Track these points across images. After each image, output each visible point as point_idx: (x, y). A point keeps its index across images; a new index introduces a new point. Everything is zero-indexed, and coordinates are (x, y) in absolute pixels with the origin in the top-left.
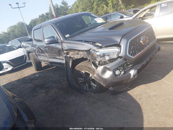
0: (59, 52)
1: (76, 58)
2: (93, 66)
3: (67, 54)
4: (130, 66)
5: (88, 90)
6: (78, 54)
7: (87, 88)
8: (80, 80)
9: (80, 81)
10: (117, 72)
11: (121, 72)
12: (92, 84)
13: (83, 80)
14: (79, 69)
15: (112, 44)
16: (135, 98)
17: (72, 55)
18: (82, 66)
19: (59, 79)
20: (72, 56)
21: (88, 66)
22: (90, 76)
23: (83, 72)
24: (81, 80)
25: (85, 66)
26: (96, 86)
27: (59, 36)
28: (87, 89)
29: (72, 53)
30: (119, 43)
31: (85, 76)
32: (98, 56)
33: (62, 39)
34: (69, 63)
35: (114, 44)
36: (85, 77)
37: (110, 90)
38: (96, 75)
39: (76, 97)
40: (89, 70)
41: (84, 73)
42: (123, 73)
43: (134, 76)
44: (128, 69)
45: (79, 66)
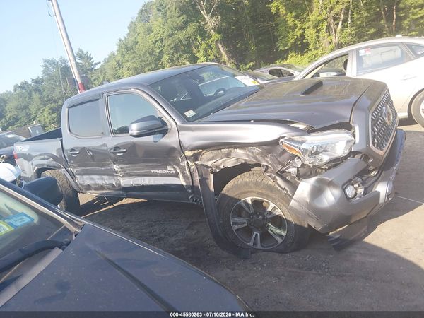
0: (167, 156)
1: (222, 167)
2: (279, 180)
3: (195, 157)
4: (373, 173)
5: (259, 246)
6: (228, 155)
7: (255, 243)
8: (235, 223)
9: (236, 227)
10: (350, 191)
11: (356, 189)
12: (272, 228)
13: (245, 221)
14: (236, 193)
15: (333, 123)
16: (394, 251)
17: (209, 160)
18: (246, 184)
19: (151, 232)
20: (209, 164)
21: (265, 181)
22: (270, 209)
23: (249, 200)
24: (238, 223)
25: (257, 184)
26: (284, 233)
27: (169, 115)
28: (255, 247)
29: (211, 155)
30: (348, 121)
31: (252, 211)
32: (304, 151)
33: (178, 123)
34: (208, 179)
35: (337, 122)
36: (252, 214)
37: (330, 237)
38: (297, 201)
39: (233, 269)
40: (267, 192)
41: (250, 202)
42: (361, 191)
43: (388, 196)
44: (371, 182)
45: (236, 187)
